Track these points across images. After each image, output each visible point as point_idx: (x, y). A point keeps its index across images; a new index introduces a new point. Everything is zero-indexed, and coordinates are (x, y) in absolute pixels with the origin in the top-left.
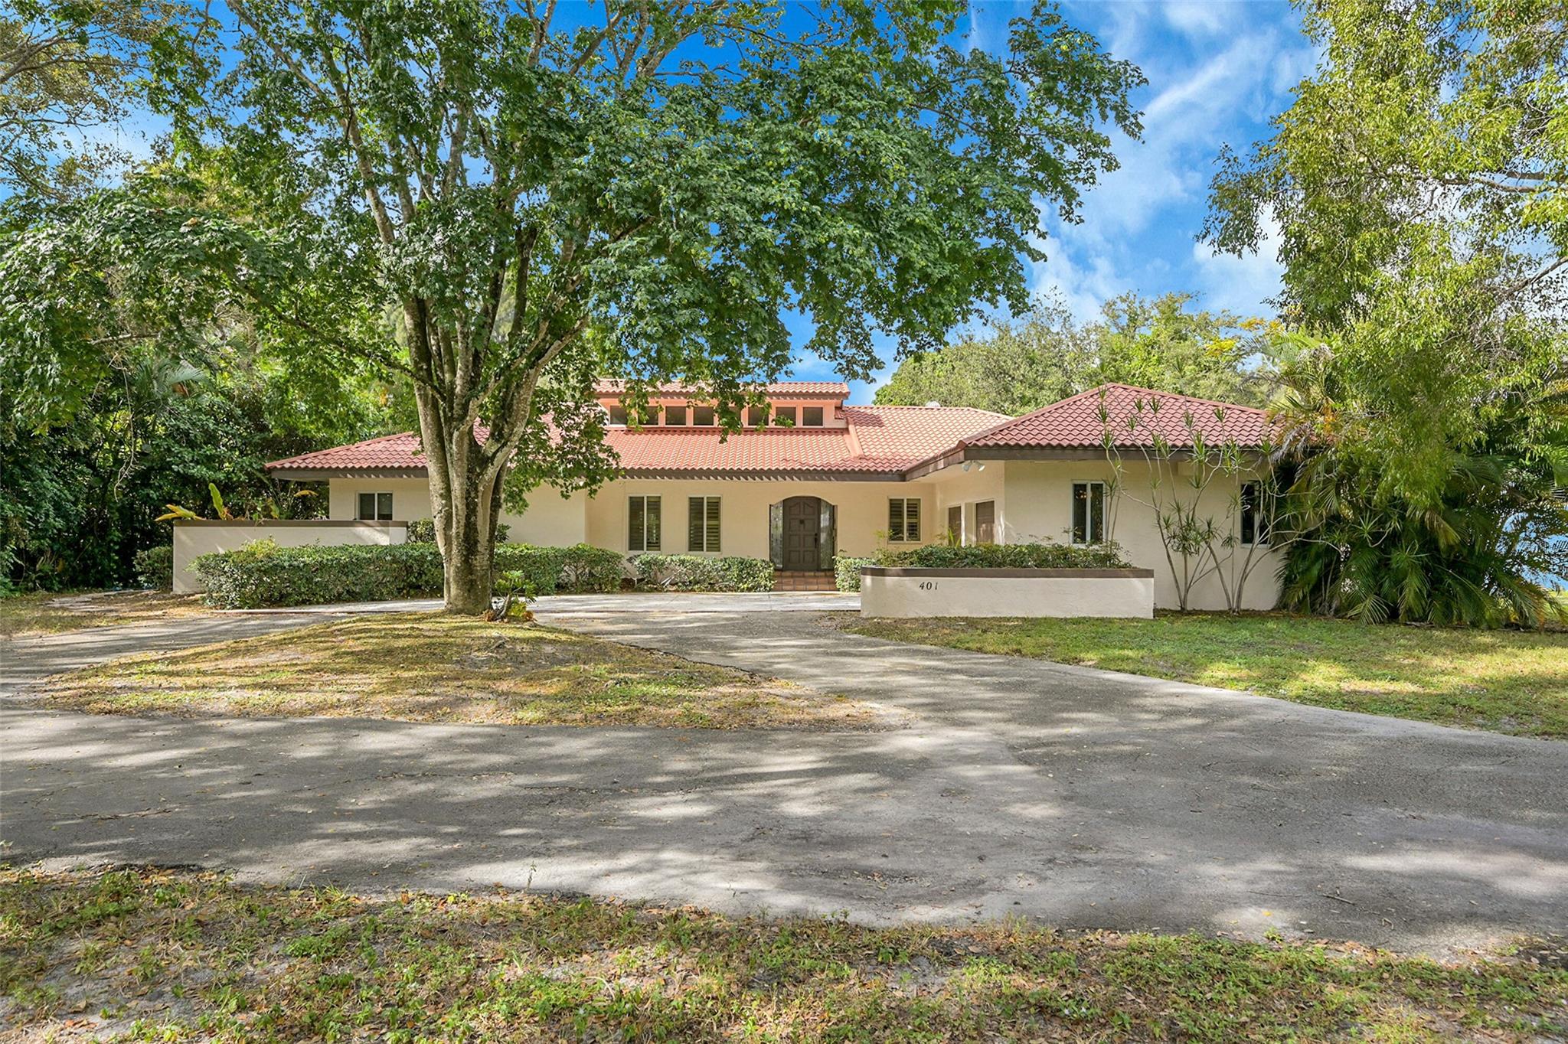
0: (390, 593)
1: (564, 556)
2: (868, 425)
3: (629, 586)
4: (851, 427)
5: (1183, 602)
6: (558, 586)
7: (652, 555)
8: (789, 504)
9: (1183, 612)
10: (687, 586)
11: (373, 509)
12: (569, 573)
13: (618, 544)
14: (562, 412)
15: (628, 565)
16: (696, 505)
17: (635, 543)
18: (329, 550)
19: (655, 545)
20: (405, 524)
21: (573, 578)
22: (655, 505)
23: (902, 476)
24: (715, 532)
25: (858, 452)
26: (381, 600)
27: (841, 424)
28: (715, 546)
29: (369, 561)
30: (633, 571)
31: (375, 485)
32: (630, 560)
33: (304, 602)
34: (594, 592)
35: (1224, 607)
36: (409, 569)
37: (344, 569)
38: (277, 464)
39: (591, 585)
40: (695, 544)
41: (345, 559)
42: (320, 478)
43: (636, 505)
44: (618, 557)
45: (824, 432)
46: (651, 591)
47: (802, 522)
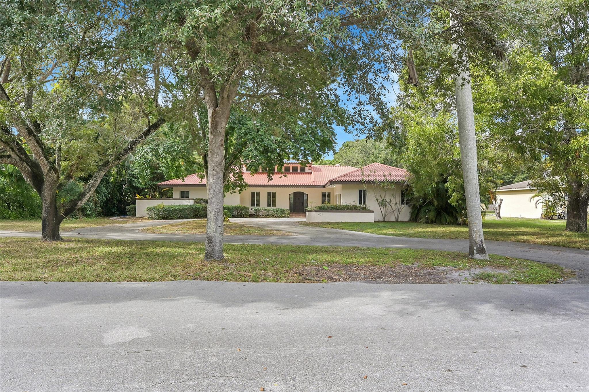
0: (191, 217)
1: (234, 208)
2: (318, 171)
3: (251, 216)
4: (313, 172)
5: (384, 219)
6: (233, 216)
7: (258, 207)
8: (295, 194)
9: (384, 221)
10: (267, 216)
11: (184, 195)
12: (235, 212)
13: (248, 204)
14: (235, 173)
15: (251, 210)
16: (269, 194)
17: (253, 204)
18: (177, 206)
19: (258, 205)
20: (193, 199)
21: (237, 213)
22: (258, 194)
23: (324, 186)
24: (274, 202)
25: (313, 180)
26: (189, 219)
27: (310, 171)
28: (274, 205)
29: (187, 209)
30: (252, 212)
31: (185, 189)
32: (251, 209)
33: (171, 219)
34: (242, 217)
35: (395, 220)
36: (196, 211)
37: (181, 211)
38: (161, 184)
39: (241, 216)
40: (269, 205)
41: (181, 208)
42: (171, 187)
43: (253, 194)
44: (248, 208)
45: (305, 173)
46: (257, 217)
47: (299, 199)
